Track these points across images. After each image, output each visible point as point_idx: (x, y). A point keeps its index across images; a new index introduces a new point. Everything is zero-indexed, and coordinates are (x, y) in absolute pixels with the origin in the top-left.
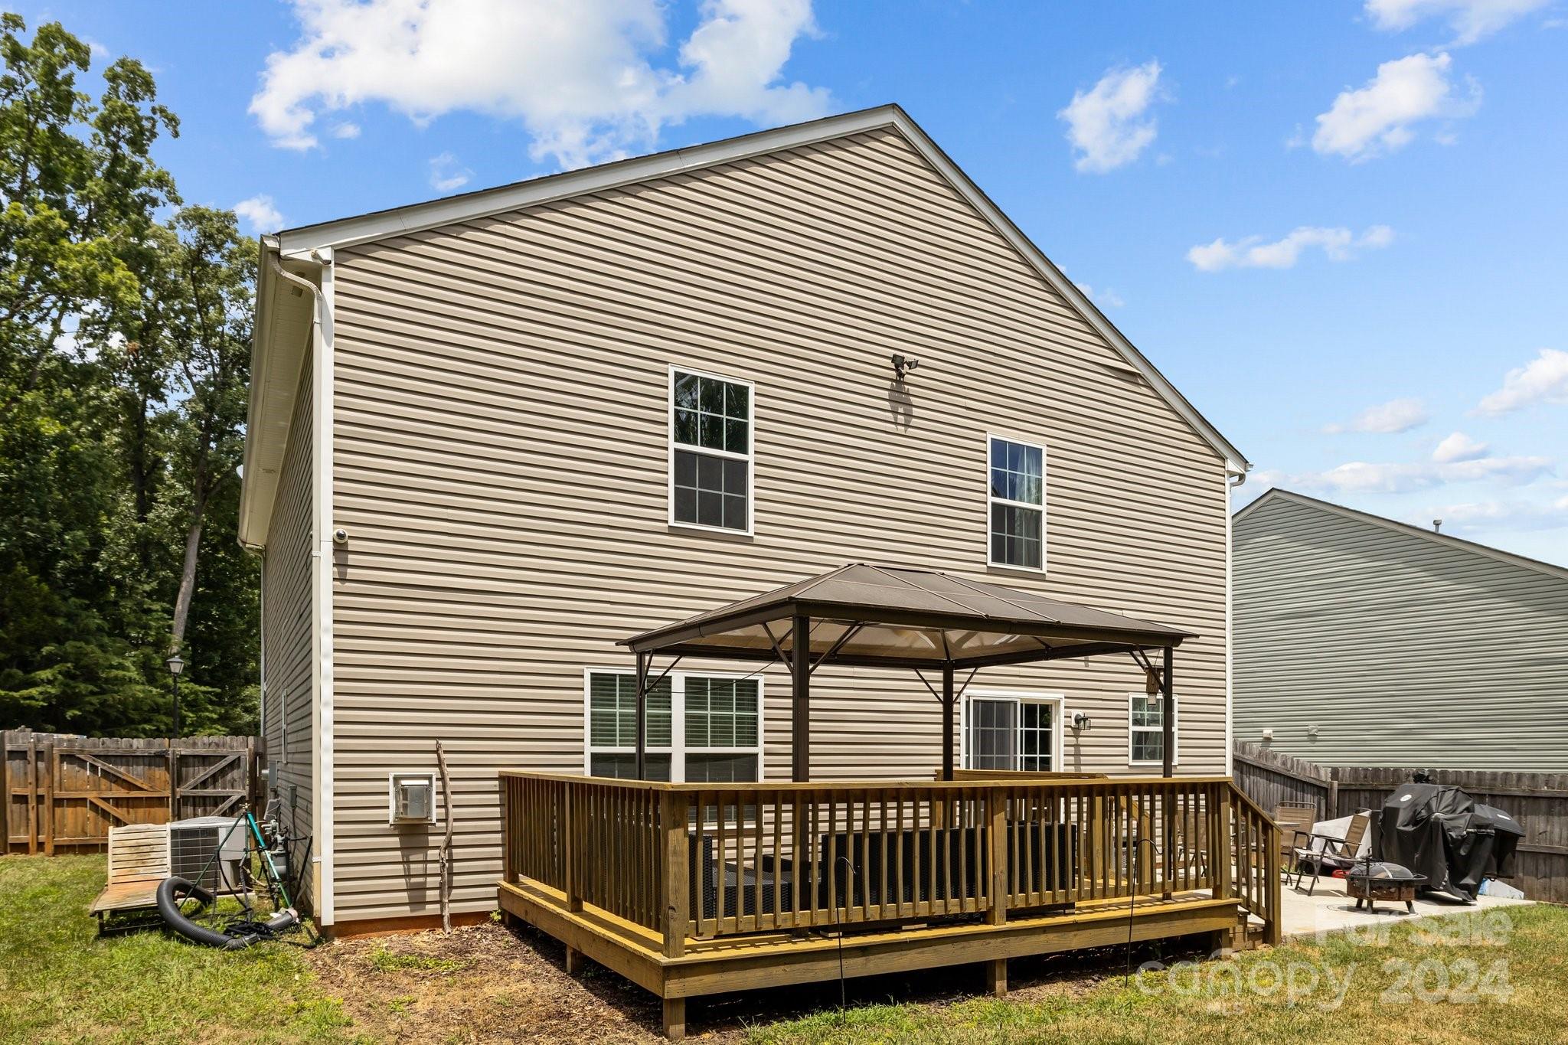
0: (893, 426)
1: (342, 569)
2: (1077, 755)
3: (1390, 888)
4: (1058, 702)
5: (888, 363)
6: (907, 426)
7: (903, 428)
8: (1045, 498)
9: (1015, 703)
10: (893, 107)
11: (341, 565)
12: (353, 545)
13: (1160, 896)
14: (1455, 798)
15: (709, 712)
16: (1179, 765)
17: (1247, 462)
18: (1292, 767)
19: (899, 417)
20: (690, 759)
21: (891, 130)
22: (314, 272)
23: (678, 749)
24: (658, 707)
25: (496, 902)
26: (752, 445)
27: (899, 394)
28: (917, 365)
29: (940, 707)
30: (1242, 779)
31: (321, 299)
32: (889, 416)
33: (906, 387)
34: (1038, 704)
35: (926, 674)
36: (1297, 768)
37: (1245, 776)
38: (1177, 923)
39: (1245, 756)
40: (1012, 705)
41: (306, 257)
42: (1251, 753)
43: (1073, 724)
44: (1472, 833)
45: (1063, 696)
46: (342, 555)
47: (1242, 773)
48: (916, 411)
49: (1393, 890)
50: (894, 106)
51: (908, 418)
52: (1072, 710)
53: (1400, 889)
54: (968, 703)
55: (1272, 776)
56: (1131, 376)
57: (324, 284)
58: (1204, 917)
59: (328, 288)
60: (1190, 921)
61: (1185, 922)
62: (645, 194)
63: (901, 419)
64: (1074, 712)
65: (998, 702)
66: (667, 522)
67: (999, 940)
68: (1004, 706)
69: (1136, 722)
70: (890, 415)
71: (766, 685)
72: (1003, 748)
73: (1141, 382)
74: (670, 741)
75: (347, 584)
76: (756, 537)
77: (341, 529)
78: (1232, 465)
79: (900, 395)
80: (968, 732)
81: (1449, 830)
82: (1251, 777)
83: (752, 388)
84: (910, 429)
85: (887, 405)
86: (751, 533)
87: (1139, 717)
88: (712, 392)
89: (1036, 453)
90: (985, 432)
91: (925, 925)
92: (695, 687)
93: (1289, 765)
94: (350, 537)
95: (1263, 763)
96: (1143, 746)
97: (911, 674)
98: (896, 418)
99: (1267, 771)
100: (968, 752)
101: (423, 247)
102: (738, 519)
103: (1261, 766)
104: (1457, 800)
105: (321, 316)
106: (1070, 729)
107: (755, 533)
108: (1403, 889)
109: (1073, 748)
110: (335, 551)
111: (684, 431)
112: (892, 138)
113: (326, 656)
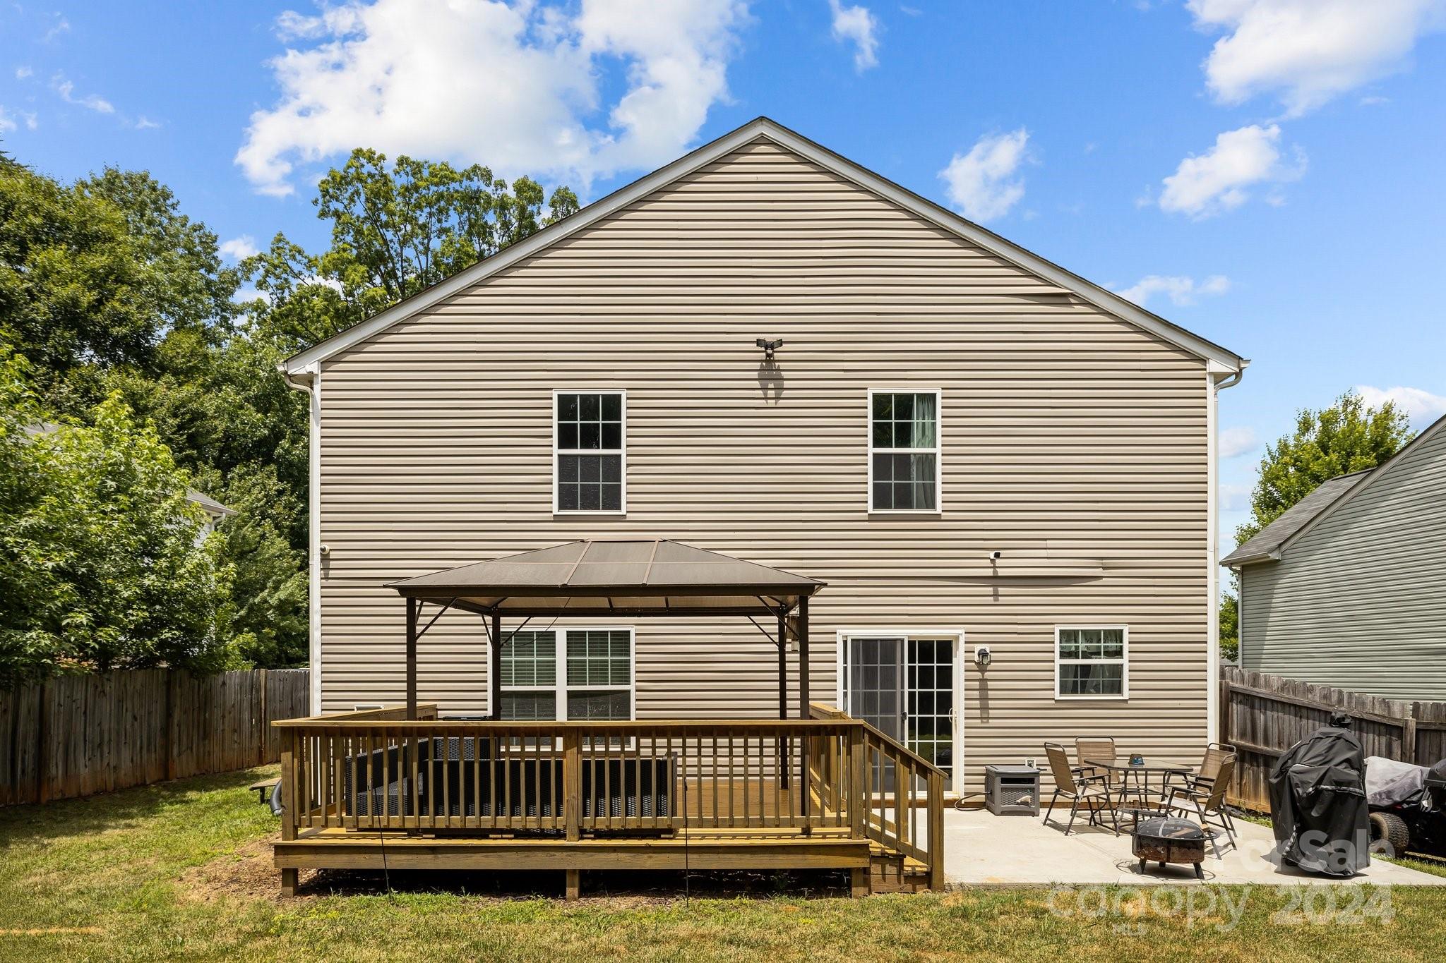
0: (764, 401)
1: (326, 571)
2: (983, 689)
4: (957, 638)
5: (754, 346)
6: (777, 398)
7: (774, 401)
8: (939, 440)
9: (902, 641)
10: (761, 120)
11: (325, 569)
12: (333, 555)
15: (587, 658)
16: (1130, 699)
17: (1240, 358)
18: (1340, 701)
19: (769, 392)
20: (571, 695)
21: (763, 140)
22: (309, 380)
23: (561, 688)
26: (624, 441)
27: (770, 371)
28: (781, 343)
29: (775, 648)
30: (1252, 715)
31: (313, 396)
32: (760, 393)
33: (777, 364)
34: (917, 640)
36: (1349, 703)
37: (1257, 712)
39: (1257, 689)
40: (899, 645)
41: (302, 371)
42: (1267, 684)
43: (977, 659)
45: (963, 631)
46: (326, 562)
47: (1252, 707)
48: (786, 384)
50: (762, 118)
51: (779, 391)
52: (976, 645)
53: (1169, 850)
54: (845, 643)
55: (1304, 712)
56: (1061, 298)
57: (315, 387)
59: (318, 388)
63: (771, 393)
64: (978, 648)
65: (881, 640)
66: (552, 512)
68: (890, 645)
69: (1063, 655)
71: (637, 634)
72: (889, 680)
73: (1073, 301)
74: (555, 681)
75: (330, 581)
76: (628, 515)
77: (327, 546)
78: (1215, 366)
79: (770, 373)
80: (845, 669)
82: (1269, 713)
83: (624, 394)
84: (781, 401)
85: (757, 384)
86: (623, 512)
87: (1073, 649)
88: (589, 404)
89: (932, 397)
90: (866, 389)
91: (512, 836)
92: (574, 639)
93: (1335, 698)
94: (330, 550)
95: (1287, 696)
96: (1079, 679)
98: (765, 394)
99: (1295, 706)
100: (845, 687)
101: (377, 346)
102: (613, 500)
103: (1283, 700)
105: (313, 408)
106: (974, 664)
107: (627, 512)
109: (978, 683)
110: (322, 560)
111: (566, 438)
112: (762, 147)
113: (317, 629)
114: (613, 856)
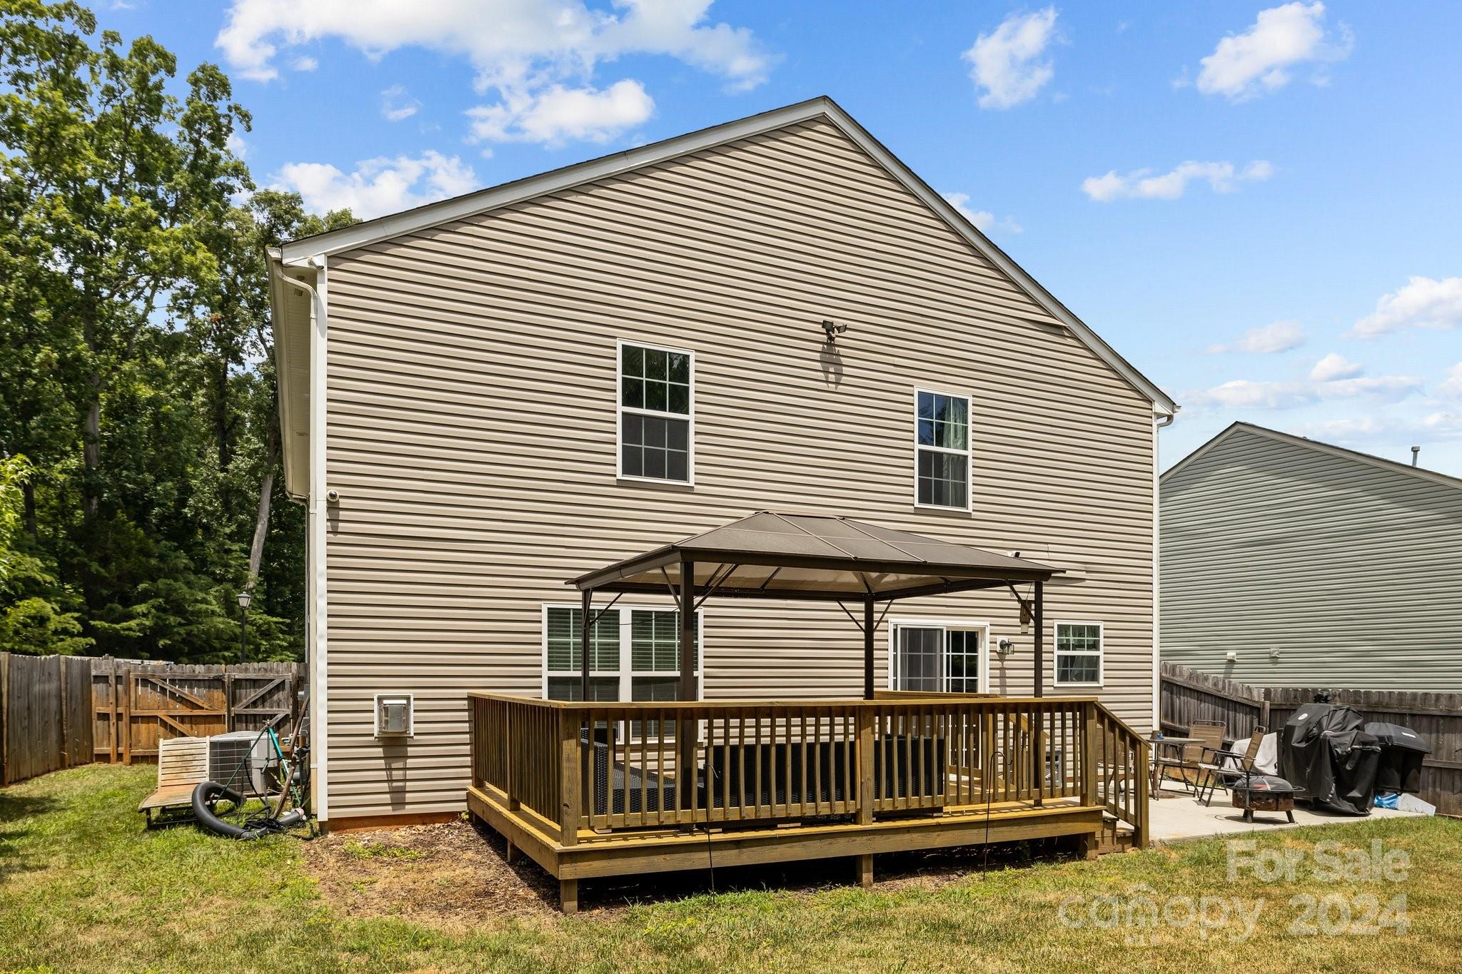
0: (825, 384)
1: (335, 523)
2: (1003, 677)
3: (1268, 799)
4: (983, 629)
5: (819, 328)
6: (837, 383)
7: (834, 386)
8: (970, 444)
9: (942, 631)
10: (824, 99)
11: (333, 520)
12: (343, 503)
13: (1032, 802)
14: (1345, 717)
15: (653, 641)
16: (1105, 686)
17: (1174, 404)
18: (1224, 688)
19: (830, 375)
20: (636, 681)
21: (823, 119)
22: (310, 276)
23: (626, 673)
24: (609, 636)
25: (465, 804)
26: (692, 406)
27: (830, 356)
28: (846, 328)
29: (862, 635)
30: (1172, 699)
31: (316, 298)
32: (821, 376)
33: (837, 348)
34: (965, 630)
35: (848, 605)
36: (1229, 689)
37: (1175, 696)
38: (1041, 827)
39: (1175, 678)
40: (938, 633)
41: (304, 264)
42: (1181, 675)
43: (998, 649)
44: (1357, 749)
45: (988, 624)
46: (335, 512)
47: (1172, 693)
48: (846, 370)
49: (1270, 801)
50: (825, 98)
51: (838, 376)
52: (997, 637)
53: (1277, 801)
54: (895, 631)
55: (1203, 696)
56: (1057, 330)
57: (319, 286)
58: (1068, 822)
59: (322, 288)
60: (1054, 825)
61: (1048, 826)
62: (596, 191)
63: (832, 377)
64: (1000, 639)
65: (925, 630)
66: (615, 476)
67: (865, 838)
68: (931, 633)
69: (1061, 647)
70: (822, 374)
71: (705, 616)
72: (930, 670)
73: (1066, 334)
74: (618, 666)
75: (339, 536)
76: (696, 487)
77: (333, 490)
78: (1159, 407)
79: (831, 356)
80: (895, 657)
81: (1335, 746)
82: (1182, 697)
83: (693, 356)
84: (840, 387)
85: (818, 366)
86: (691, 484)
87: (1065, 642)
88: (657, 361)
89: (964, 403)
90: (912, 386)
91: (799, 824)
92: (641, 619)
93: (1220, 686)
94: (341, 497)
95: (1193, 684)
96: (1069, 669)
97: (835, 605)
98: (827, 377)
99: (1198, 691)
100: (895, 674)
101: (403, 249)
102: (679, 470)
103: (1192, 687)
104: (1347, 719)
105: (316, 313)
106: (995, 654)
107: (696, 484)
108: (1281, 800)
109: (998, 671)
110: (329, 508)
111: (631, 396)
112: (823, 126)
113: (321, 596)
114: (907, 837)
